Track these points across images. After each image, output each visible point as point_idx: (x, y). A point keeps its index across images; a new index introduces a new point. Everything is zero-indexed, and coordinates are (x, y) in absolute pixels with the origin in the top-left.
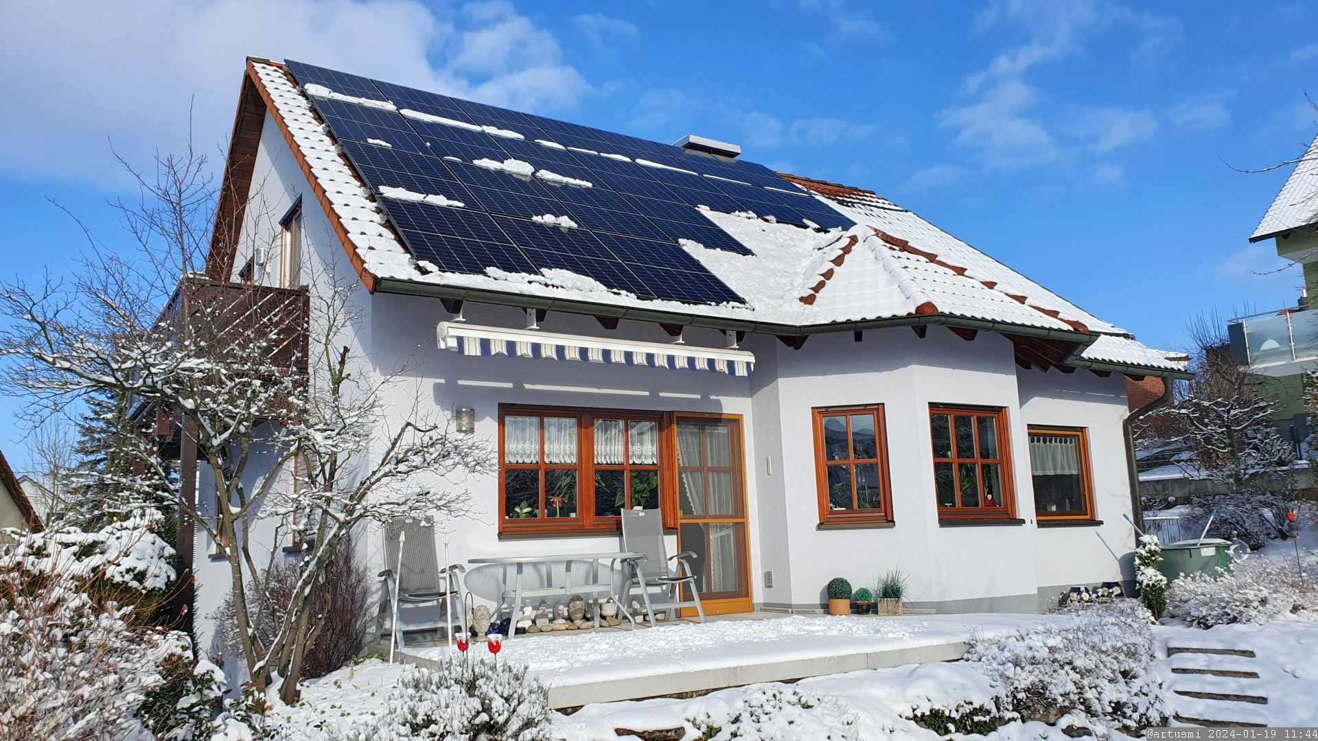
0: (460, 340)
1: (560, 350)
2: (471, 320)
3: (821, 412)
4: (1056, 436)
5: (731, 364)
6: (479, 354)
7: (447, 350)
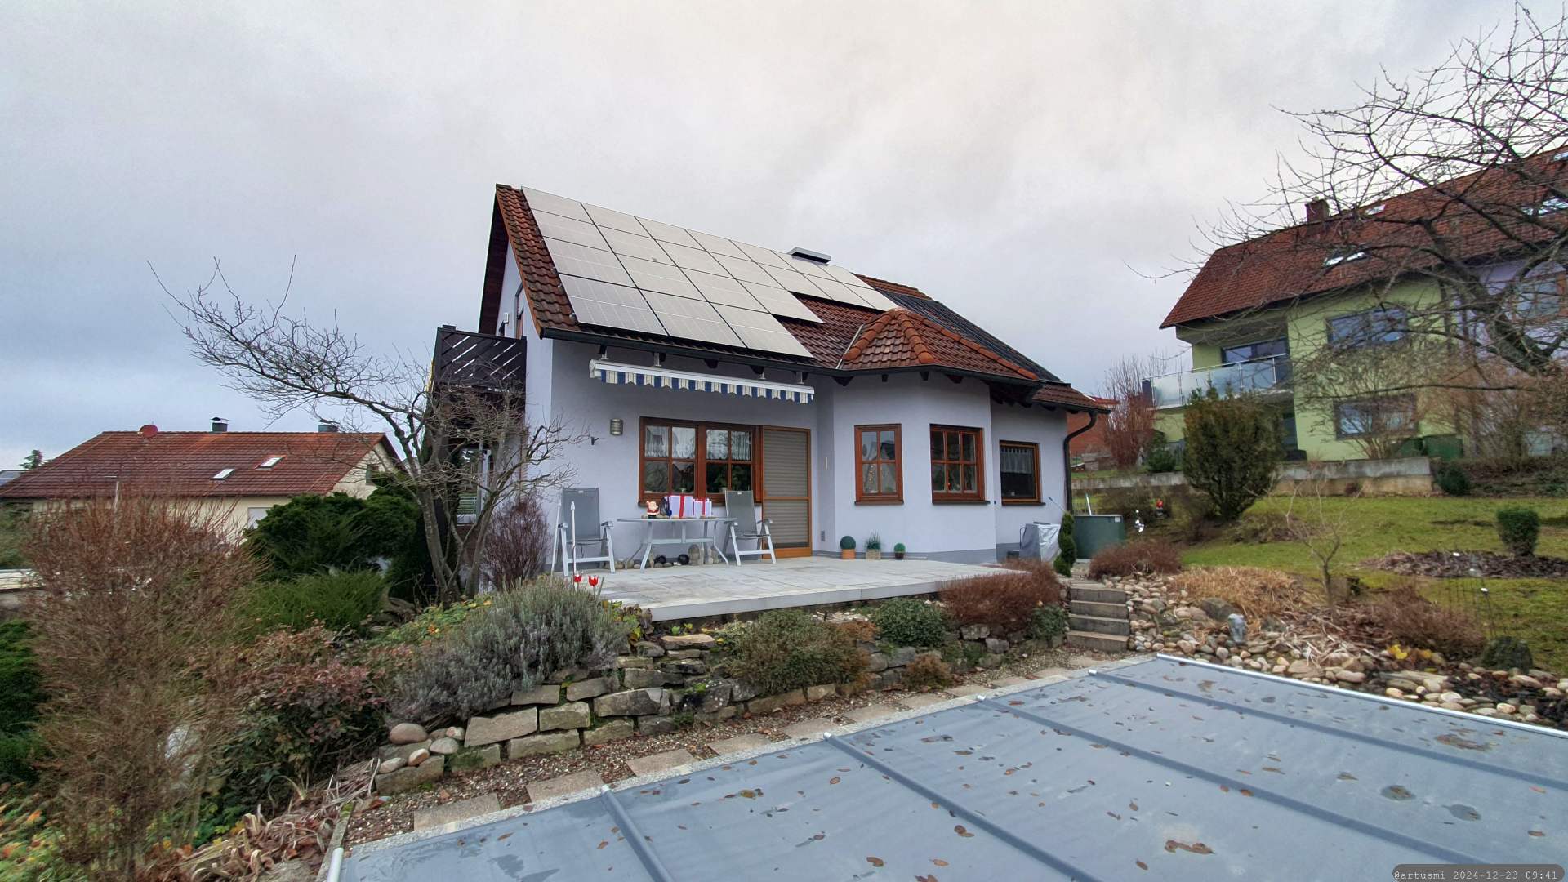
0: (604, 372)
1: (675, 381)
2: (613, 359)
3: (860, 429)
4: (1017, 448)
5: (797, 395)
6: (616, 382)
7: (596, 378)
